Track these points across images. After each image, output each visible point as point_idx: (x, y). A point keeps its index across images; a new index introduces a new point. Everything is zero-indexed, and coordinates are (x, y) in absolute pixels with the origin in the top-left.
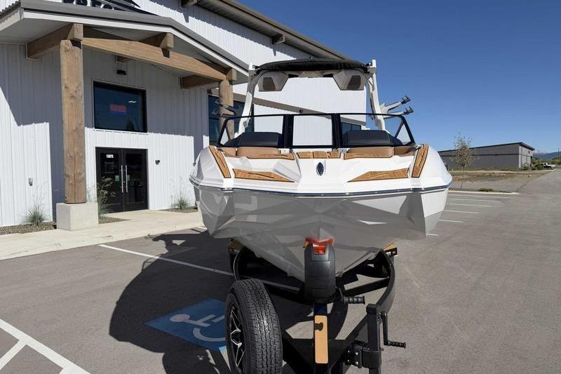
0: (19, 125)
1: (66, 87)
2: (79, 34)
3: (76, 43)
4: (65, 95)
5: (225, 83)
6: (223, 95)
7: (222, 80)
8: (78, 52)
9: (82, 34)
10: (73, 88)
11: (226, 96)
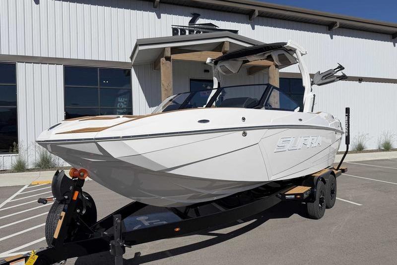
0: (150, 107)
1: (163, 85)
2: (168, 53)
3: (168, 59)
4: (163, 89)
5: (273, 67)
6: (271, 76)
7: (270, 66)
8: (169, 64)
9: (170, 53)
10: (166, 85)
11: (273, 77)
